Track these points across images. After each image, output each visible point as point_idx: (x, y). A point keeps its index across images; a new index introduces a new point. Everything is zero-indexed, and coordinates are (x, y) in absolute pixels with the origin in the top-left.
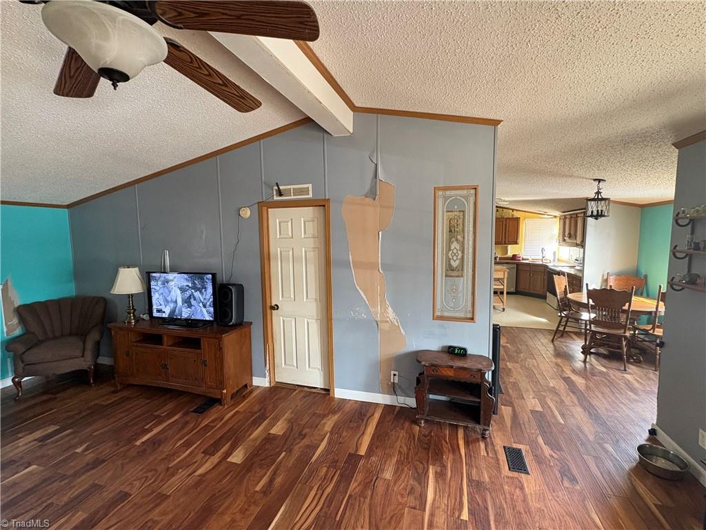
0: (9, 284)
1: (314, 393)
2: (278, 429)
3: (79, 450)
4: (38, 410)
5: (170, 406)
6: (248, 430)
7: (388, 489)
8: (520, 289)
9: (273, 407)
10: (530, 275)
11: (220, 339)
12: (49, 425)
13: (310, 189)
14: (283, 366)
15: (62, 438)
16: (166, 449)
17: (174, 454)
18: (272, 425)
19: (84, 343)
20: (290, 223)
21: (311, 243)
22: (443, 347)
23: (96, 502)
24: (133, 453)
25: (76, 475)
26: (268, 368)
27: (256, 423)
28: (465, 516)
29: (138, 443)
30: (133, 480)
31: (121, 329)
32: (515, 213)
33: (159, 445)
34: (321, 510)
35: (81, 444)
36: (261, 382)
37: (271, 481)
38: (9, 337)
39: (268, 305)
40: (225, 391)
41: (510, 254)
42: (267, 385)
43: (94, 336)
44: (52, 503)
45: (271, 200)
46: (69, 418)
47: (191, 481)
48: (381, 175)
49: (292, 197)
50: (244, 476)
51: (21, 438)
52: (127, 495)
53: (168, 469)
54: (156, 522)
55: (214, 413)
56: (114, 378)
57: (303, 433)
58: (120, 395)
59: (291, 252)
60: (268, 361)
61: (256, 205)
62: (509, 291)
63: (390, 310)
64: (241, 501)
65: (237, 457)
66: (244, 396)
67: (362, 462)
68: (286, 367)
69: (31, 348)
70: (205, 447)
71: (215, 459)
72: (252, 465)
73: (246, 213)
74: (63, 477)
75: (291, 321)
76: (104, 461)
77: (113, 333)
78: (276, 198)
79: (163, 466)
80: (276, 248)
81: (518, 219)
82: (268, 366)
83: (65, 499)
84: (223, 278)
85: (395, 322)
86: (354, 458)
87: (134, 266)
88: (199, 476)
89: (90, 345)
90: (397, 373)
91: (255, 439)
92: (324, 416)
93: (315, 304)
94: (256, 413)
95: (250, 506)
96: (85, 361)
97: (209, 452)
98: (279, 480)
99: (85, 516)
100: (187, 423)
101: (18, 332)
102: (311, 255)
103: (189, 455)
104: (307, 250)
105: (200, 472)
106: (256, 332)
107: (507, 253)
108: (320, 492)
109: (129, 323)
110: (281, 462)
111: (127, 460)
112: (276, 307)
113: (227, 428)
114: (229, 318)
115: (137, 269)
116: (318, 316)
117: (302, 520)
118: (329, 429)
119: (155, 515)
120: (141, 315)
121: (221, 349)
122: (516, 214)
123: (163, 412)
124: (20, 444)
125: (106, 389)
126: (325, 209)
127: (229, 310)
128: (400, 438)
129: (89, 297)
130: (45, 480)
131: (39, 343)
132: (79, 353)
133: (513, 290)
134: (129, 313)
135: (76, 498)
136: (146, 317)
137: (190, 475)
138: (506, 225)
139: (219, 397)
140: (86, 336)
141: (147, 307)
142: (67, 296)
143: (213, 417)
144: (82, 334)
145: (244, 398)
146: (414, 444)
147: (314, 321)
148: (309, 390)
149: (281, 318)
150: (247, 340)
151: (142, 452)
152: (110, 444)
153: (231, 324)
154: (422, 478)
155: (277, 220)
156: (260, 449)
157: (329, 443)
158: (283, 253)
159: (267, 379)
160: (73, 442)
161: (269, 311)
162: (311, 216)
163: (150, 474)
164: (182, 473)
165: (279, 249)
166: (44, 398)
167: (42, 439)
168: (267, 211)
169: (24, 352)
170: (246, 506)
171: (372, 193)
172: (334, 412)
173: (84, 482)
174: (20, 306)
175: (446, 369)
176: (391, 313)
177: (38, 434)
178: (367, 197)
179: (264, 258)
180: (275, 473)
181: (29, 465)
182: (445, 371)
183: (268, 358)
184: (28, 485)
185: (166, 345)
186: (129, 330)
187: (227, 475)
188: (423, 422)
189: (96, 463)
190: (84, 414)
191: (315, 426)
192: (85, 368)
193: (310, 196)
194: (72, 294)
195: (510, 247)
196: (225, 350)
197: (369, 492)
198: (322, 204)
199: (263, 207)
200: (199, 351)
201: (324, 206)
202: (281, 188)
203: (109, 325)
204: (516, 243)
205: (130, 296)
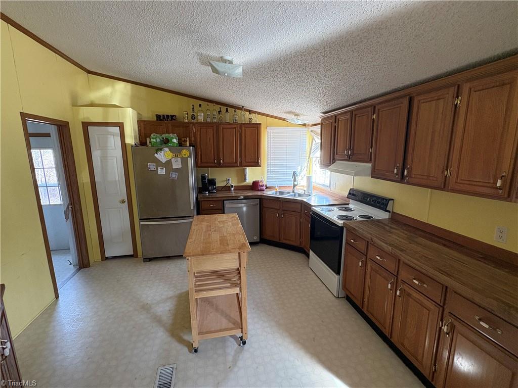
8: (267, 236)
10: (280, 216)
32: (253, 116)
41: (249, 180)
62: (252, 241)
81: (257, 127)
107: (245, 180)
122: (256, 119)
133: (256, 238)
138: (241, 134)
195: (249, 170)
204: (256, 163)
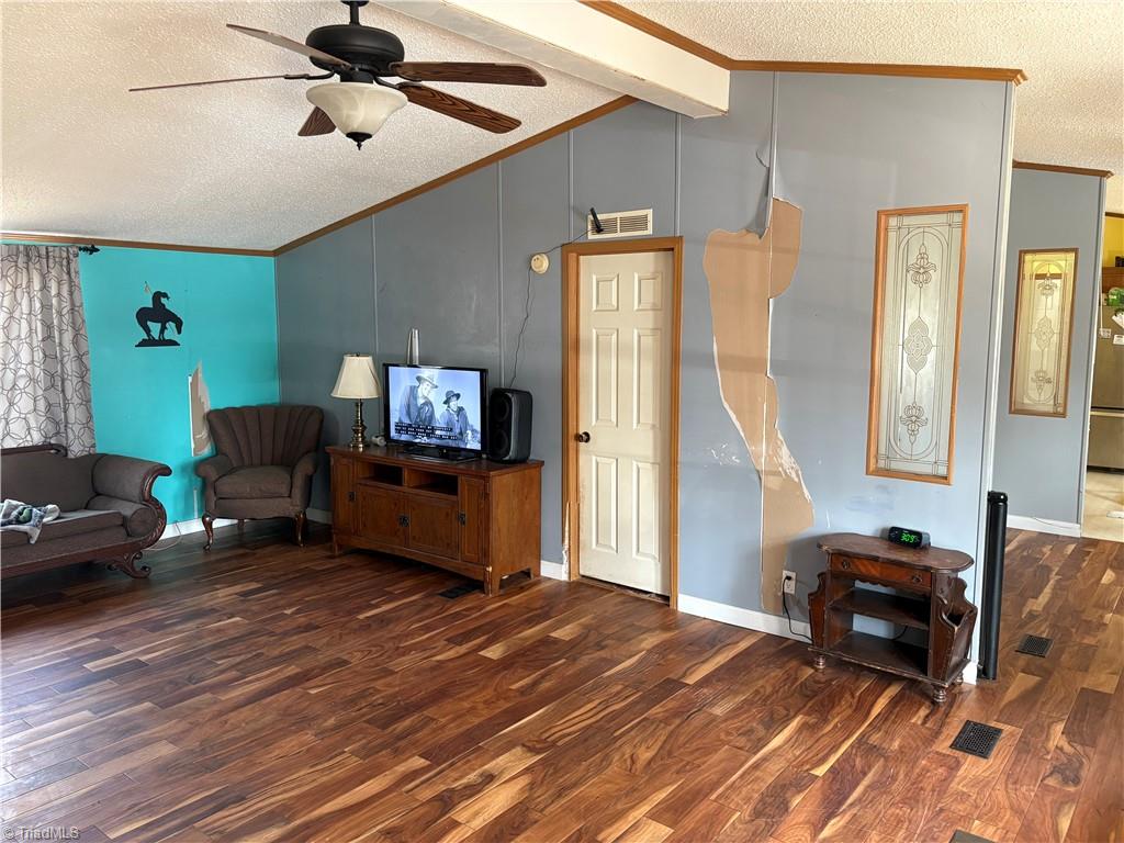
0: (200, 375)
1: (644, 600)
2: (564, 633)
3: (288, 612)
4: (235, 563)
5: (408, 583)
6: (516, 627)
7: (708, 724)
9: (565, 607)
11: (486, 479)
12: (251, 581)
13: (650, 218)
14: (594, 546)
15: (267, 597)
16: (398, 629)
17: (407, 636)
18: (555, 627)
19: (291, 477)
20: (614, 283)
21: (649, 320)
22: (884, 530)
23: (308, 662)
24: (354, 625)
25: (286, 634)
26: (566, 547)
27: (531, 622)
28: (820, 771)
29: (361, 617)
30: (355, 651)
31: (344, 455)
33: (388, 625)
34: (597, 722)
35: (290, 606)
36: (554, 571)
37: (535, 683)
38: (198, 458)
39: (572, 432)
40: (490, 569)
42: (564, 577)
43: (305, 467)
44: (263, 654)
45: (581, 240)
46: (274, 577)
47: (425, 664)
48: (776, 191)
49: (619, 235)
50: (498, 672)
51: (218, 589)
52: (346, 662)
53: (398, 648)
54: (379, 691)
55: (471, 601)
56: (330, 539)
57: (603, 644)
58: (337, 561)
59: (614, 336)
60: (567, 534)
61: (559, 249)
63: (785, 451)
64: (489, 693)
65: (494, 652)
66: (522, 588)
67: (683, 690)
68: (598, 549)
69: (224, 475)
70: (451, 635)
71: (463, 649)
72: (513, 664)
73: (542, 264)
74: (271, 634)
75: (610, 464)
76: (318, 627)
77: (332, 463)
78: (592, 237)
79: (391, 644)
80: (589, 330)
82: (567, 541)
83: (276, 653)
84: (501, 380)
85: (794, 475)
86: (671, 686)
87: (366, 355)
88: (438, 661)
89: (299, 481)
90: (793, 575)
91: (526, 639)
92: (648, 630)
93: (650, 434)
94: (536, 609)
95: (498, 700)
96: (292, 505)
97: (454, 641)
98: (545, 685)
99: (298, 670)
100: (428, 606)
101: (207, 451)
102: (648, 341)
103: (428, 639)
104: (642, 332)
105: (438, 658)
106: (550, 479)
108: (601, 707)
109: (356, 447)
110: (556, 668)
111: (346, 632)
112: (587, 437)
113: (488, 620)
114: (504, 449)
115: (369, 359)
116: (655, 455)
117: (564, 726)
118: (649, 647)
119: (379, 684)
120: (374, 438)
121: (486, 496)
123: (397, 589)
124: (220, 595)
125: (319, 552)
126: (673, 255)
127: (505, 435)
128: (769, 678)
129: (298, 407)
130: (251, 633)
131: (232, 471)
132: (284, 490)
134: (356, 432)
135: (288, 654)
136: (380, 441)
137: (425, 658)
139: (481, 578)
140: (294, 468)
141: (382, 425)
142: (269, 402)
143: (469, 605)
144: (287, 463)
145: (522, 589)
146: (790, 687)
147: (649, 466)
148: (636, 594)
149: (594, 458)
150: (533, 491)
151: (366, 626)
152: (327, 612)
153: (507, 458)
154: (774, 723)
155: (594, 277)
156: (529, 650)
157: (640, 662)
158: (600, 337)
159: (565, 567)
160: (282, 602)
161: (572, 443)
162: (652, 269)
163: (374, 649)
164: (414, 656)
165: (594, 331)
166: (241, 551)
167: (245, 594)
168: (578, 260)
169: (217, 480)
170: (493, 700)
171: (758, 226)
172: (666, 628)
173: (297, 642)
174: (210, 412)
175: (866, 562)
176: (785, 457)
177: (238, 588)
178: (748, 231)
179: (570, 346)
180: (543, 677)
181: (232, 616)
182: (864, 566)
183: (567, 529)
184: (233, 633)
185: (407, 487)
186: (355, 457)
187: (476, 667)
188: (821, 662)
189: (308, 628)
190: (291, 576)
191: (623, 639)
192: (293, 515)
193: (649, 231)
194: (274, 401)
196: (494, 498)
197: (678, 721)
198: (667, 246)
199: (572, 251)
200: (453, 498)
201: (672, 249)
202: (600, 217)
203: (328, 449)
205: (359, 403)
